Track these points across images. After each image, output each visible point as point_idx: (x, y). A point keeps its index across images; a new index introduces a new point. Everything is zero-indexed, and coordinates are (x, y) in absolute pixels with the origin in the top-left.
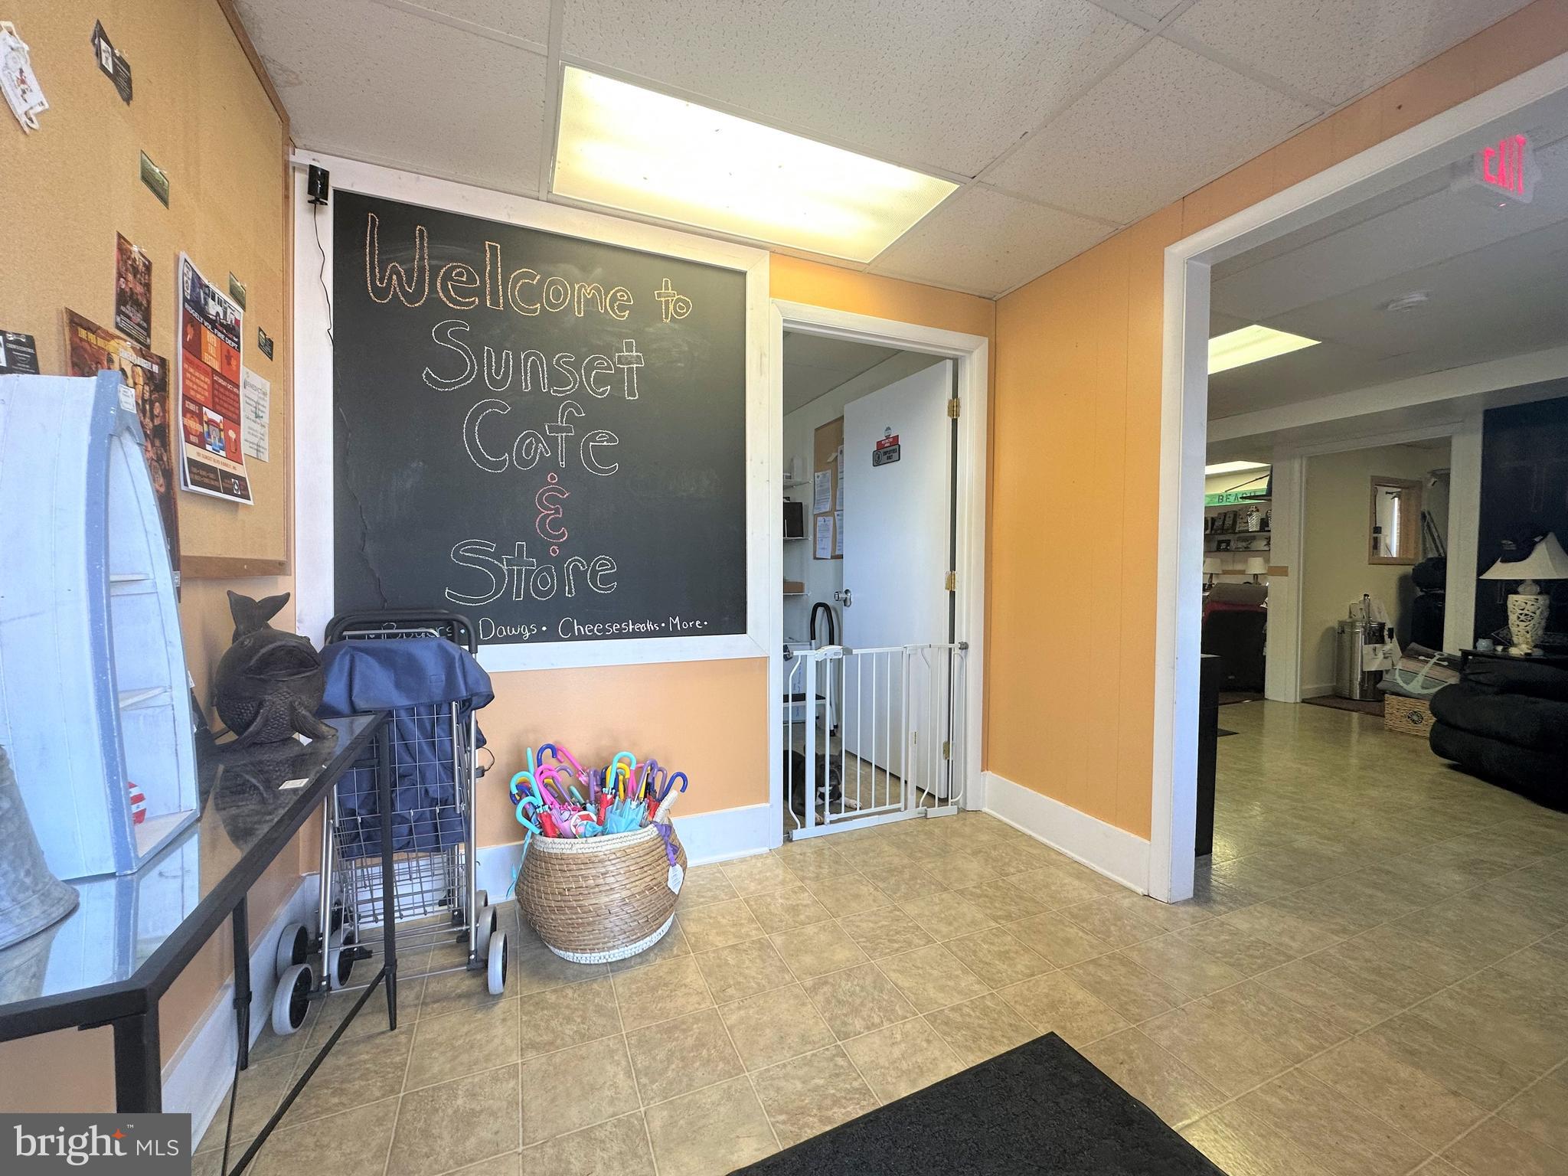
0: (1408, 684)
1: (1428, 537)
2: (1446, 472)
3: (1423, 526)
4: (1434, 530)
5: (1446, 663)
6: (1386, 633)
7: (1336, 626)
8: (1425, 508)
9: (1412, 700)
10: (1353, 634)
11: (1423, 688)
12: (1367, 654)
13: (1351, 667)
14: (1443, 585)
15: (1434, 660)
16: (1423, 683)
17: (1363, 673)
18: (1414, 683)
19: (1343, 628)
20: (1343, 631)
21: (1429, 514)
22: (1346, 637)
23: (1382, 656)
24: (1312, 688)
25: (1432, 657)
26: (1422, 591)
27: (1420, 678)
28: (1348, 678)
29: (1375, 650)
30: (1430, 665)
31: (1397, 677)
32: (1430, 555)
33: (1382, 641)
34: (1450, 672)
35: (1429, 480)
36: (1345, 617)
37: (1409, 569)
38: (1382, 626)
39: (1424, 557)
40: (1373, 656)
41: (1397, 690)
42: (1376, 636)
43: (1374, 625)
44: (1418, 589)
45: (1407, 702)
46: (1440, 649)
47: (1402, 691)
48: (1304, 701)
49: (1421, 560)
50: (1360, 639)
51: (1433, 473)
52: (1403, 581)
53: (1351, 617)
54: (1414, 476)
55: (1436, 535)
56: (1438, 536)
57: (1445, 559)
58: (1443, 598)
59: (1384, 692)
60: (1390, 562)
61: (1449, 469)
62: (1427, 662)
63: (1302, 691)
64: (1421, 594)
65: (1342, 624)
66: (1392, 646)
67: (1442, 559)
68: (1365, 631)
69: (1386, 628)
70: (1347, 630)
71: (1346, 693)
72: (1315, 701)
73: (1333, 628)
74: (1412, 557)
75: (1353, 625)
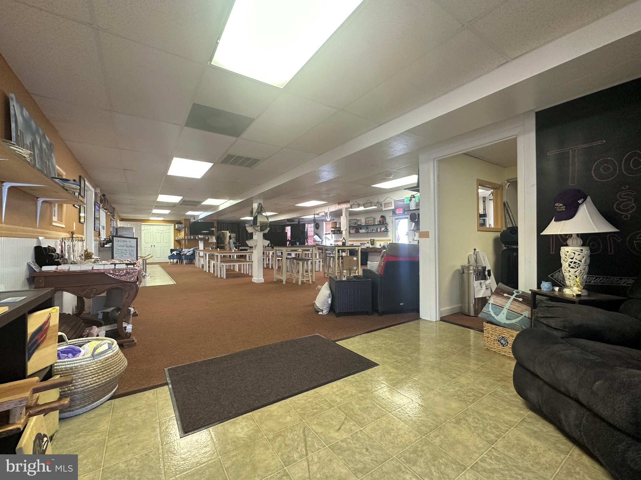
0: (497, 315)
1: (507, 216)
2: (515, 180)
3: (504, 209)
4: (510, 212)
5: (521, 300)
6: (486, 273)
7: (460, 268)
8: (505, 199)
9: (501, 328)
10: (469, 274)
11: (507, 319)
12: (477, 287)
13: (468, 294)
14: (517, 243)
15: (513, 297)
16: (507, 315)
17: (475, 299)
18: (501, 314)
19: (463, 269)
20: (463, 272)
21: (507, 203)
22: (465, 275)
23: (485, 288)
24: (447, 309)
25: (512, 294)
26: (505, 246)
27: (505, 311)
28: (467, 302)
29: (481, 284)
30: (511, 300)
31: (490, 309)
32: (509, 226)
33: (485, 278)
34: (524, 307)
35: (506, 184)
36: (466, 263)
37: (499, 234)
38: (484, 268)
39: (505, 227)
40: (480, 288)
41: (491, 319)
42: (482, 275)
43: (480, 268)
44: (503, 245)
45: (497, 329)
46: (516, 287)
47: (494, 321)
48: (442, 319)
49: (504, 229)
50: (473, 277)
51: (508, 181)
52: (496, 241)
53: (469, 263)
54: (498, 182)
55: (511, 215)
56: (512, 215)
57: (517, 228)
58: (516, 250)
59: (483, 320)
60: (490, 230)
61: (517, 178)
62: (509, 298)
63: (440, 312)
64: (505, 248)
65: (463, 268)
66: (491, 281)
67: (515, 227)
68: (475, 272)
69: (487, 270)
70: (466, 271)
71: (466, 311)
72: (447, 320)
73: (459, 270)
74: (500, 227)
75: (468, 268)
